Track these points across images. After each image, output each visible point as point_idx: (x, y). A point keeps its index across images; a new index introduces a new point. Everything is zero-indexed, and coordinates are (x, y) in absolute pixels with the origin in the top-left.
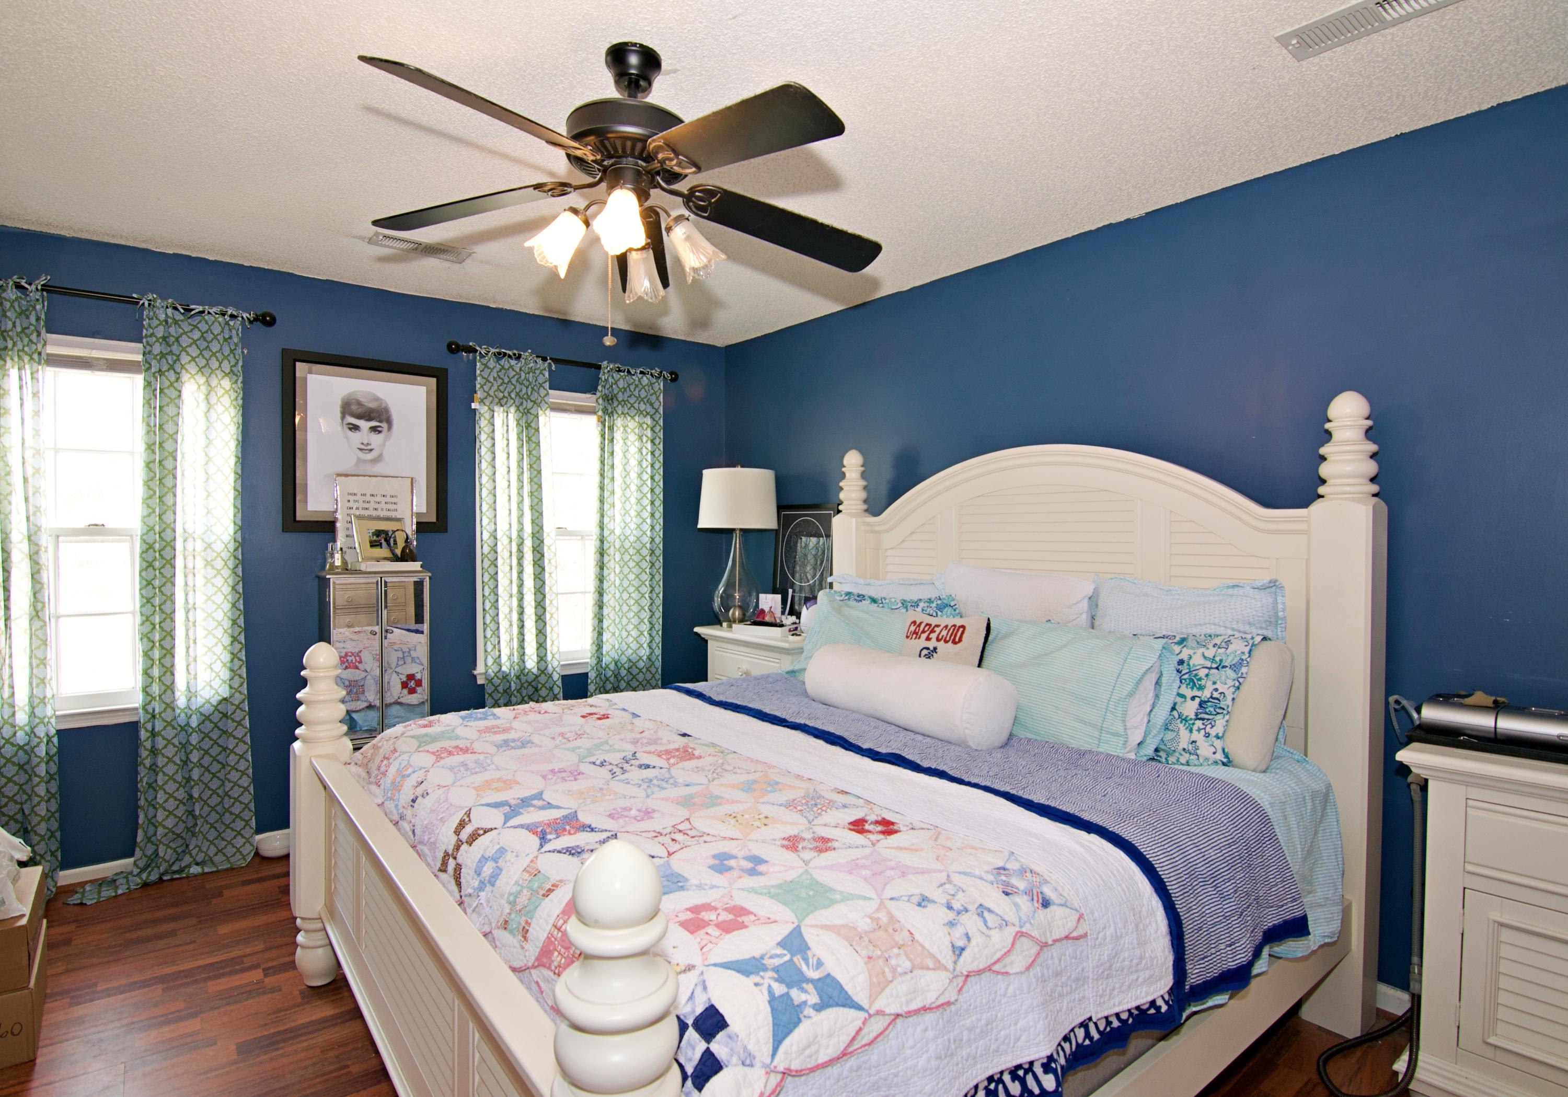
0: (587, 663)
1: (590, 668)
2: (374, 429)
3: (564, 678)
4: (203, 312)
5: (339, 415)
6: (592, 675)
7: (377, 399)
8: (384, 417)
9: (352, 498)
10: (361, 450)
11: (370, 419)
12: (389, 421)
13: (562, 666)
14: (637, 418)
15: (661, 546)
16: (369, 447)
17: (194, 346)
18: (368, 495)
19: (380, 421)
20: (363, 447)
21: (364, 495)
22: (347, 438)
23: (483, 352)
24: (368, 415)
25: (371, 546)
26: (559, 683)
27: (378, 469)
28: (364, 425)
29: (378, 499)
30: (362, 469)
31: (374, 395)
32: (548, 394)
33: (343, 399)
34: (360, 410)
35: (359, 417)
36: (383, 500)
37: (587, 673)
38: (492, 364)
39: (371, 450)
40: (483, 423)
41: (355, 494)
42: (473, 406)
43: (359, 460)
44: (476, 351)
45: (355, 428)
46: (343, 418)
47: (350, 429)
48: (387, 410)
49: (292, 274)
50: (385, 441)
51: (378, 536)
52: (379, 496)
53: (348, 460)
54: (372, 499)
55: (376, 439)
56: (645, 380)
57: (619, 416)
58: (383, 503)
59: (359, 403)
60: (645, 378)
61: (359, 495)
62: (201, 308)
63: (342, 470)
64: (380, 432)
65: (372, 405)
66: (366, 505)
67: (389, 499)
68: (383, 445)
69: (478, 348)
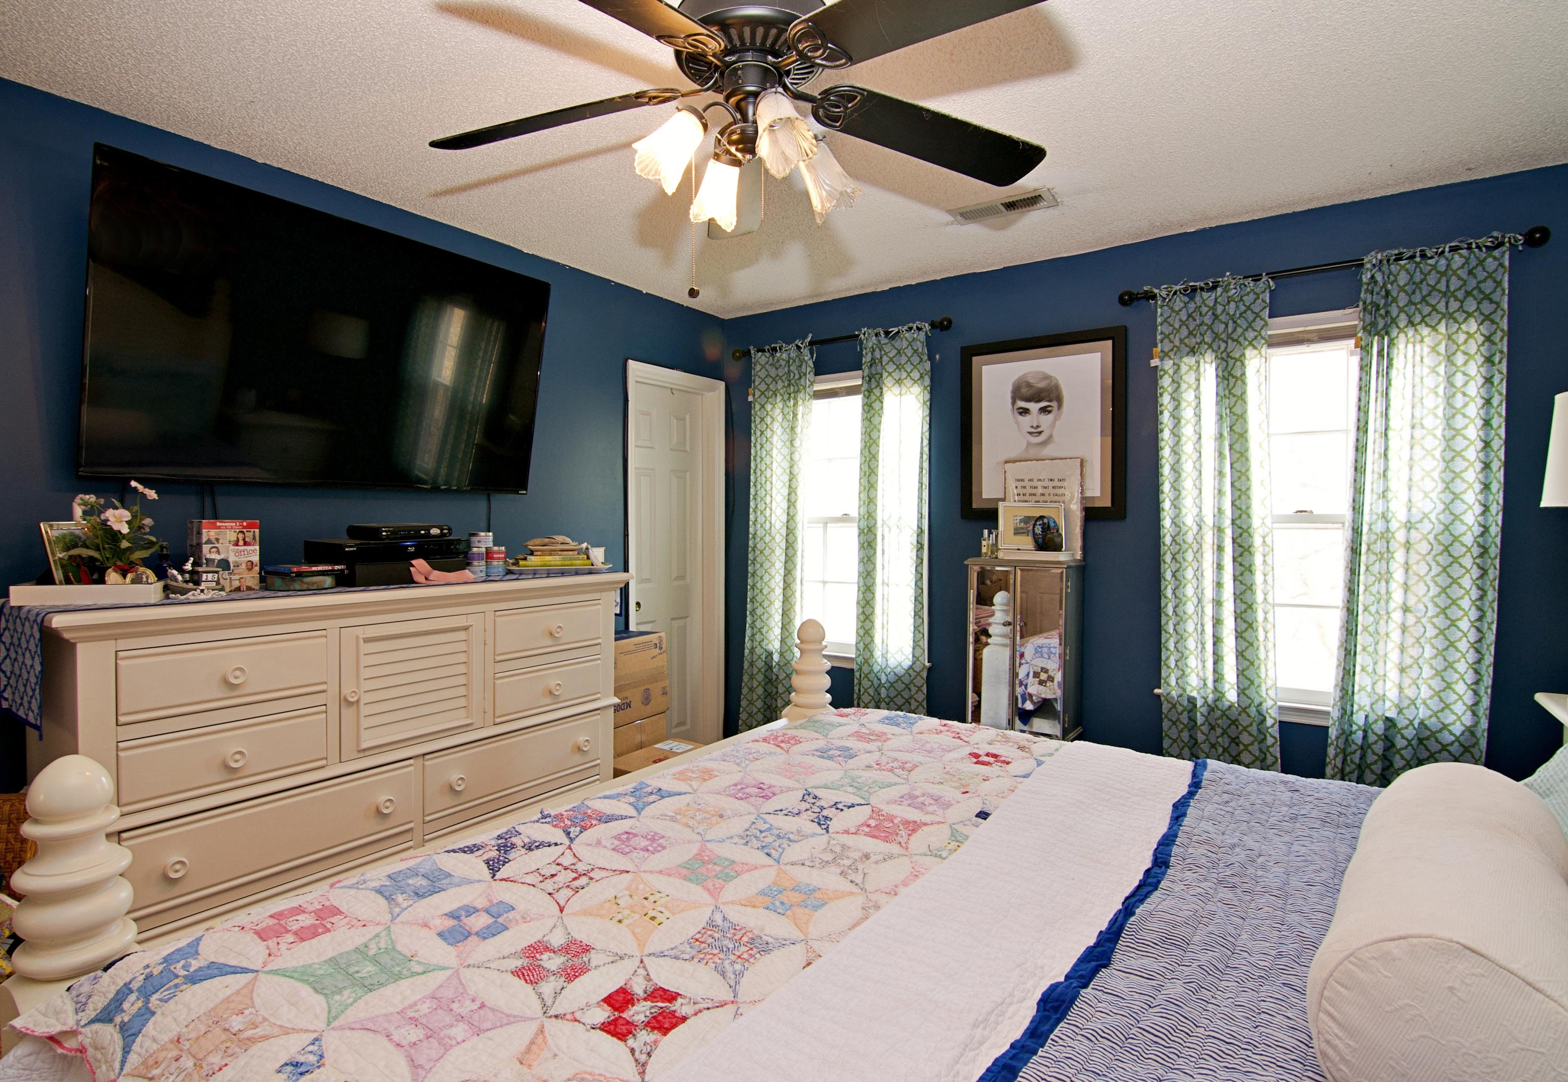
0: (1328, 713)
1: (1331, 722)
2: (1044, 410)
3: (1284, 726)
4: (898, 332)
5: (1010, 401)
6: (1333, 733)
7: (1047, 377)
8: (1054, 395)
9: (1020, 484)
10: (1030, 433)
11: (1039, 401)
12: (1059, 400)
13: (1281, 708)
14: (1442, 328)
15: (1498, 540)
16: (1039, 430)
17: (891, 363)
18: (1035, 480)
19: (1050, 401)
20: (1033, 430)
21: (1031, 480)
22: (1017, 423)
23: (1164, 293)
24: (1036, 397)
25: (1015, 534)
26: (1275, 731)
27: (1048, 451)
28: (1034, 407)
29: (1046, 483)
30: (1033, 452)
31: (1044, 373)
32: (1266, 324)
33: (1014, 385)
34: (1030, 393)
35: (1028, 399)
36: (1051, 484)
37: (1328, 728)
38: (1178, 304)
39: (1040, 433)
40: (1166, 382)
41: (1023, 480)
42: (1154, 362)
43: (1029, 444)
44: (1154, 297)
45: (1025, 412)
46: (1013, 403)
47: (1020, 413)
48: (1057, 388)
49: (975, 274)
50: (1055, 420)
51: (1026, 523)
52: (1046, 481)
53: (1018, 446)
54: (1039, 484)
55: (1046, 420)
56: (1457, 260)
57: (1401, 330)
58: (1051, 487)
59: (1029, 385)
60: (1456, 257)
61: (1026, 480)
62: (896, 330)
63: (1013, 455)
64: (1050, 412)
65: (1042, 385)
66: (1033, 491)
67: (1056, 483)
68: (1053, 425)
69: (1156, 291)
